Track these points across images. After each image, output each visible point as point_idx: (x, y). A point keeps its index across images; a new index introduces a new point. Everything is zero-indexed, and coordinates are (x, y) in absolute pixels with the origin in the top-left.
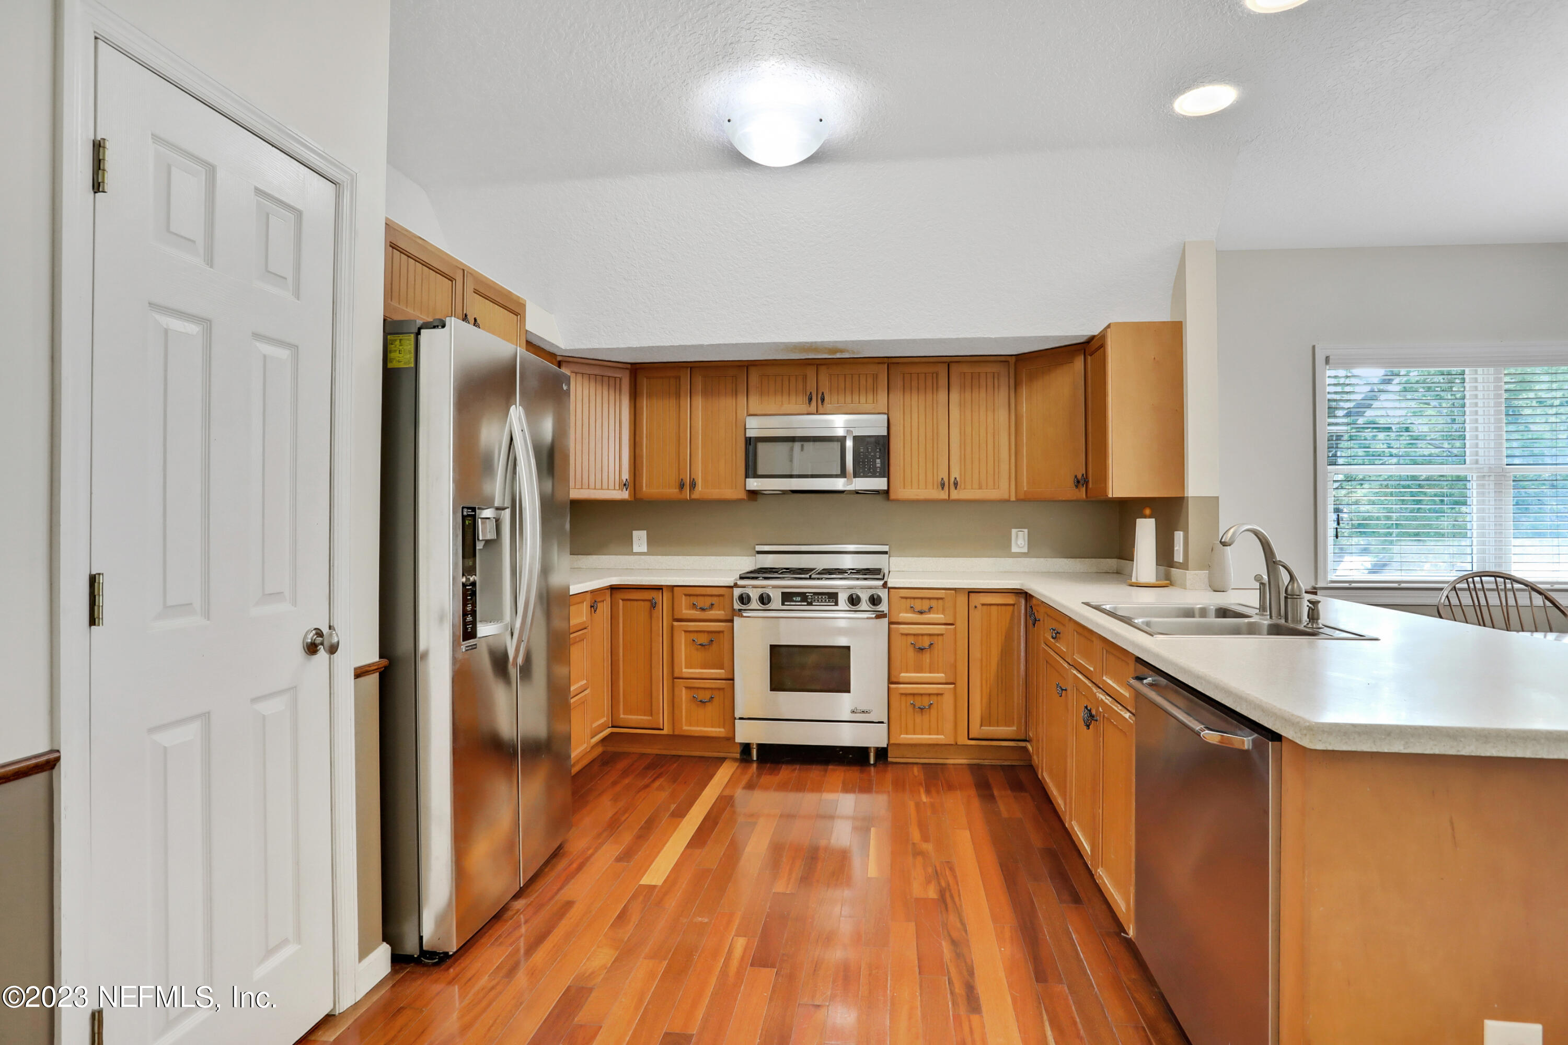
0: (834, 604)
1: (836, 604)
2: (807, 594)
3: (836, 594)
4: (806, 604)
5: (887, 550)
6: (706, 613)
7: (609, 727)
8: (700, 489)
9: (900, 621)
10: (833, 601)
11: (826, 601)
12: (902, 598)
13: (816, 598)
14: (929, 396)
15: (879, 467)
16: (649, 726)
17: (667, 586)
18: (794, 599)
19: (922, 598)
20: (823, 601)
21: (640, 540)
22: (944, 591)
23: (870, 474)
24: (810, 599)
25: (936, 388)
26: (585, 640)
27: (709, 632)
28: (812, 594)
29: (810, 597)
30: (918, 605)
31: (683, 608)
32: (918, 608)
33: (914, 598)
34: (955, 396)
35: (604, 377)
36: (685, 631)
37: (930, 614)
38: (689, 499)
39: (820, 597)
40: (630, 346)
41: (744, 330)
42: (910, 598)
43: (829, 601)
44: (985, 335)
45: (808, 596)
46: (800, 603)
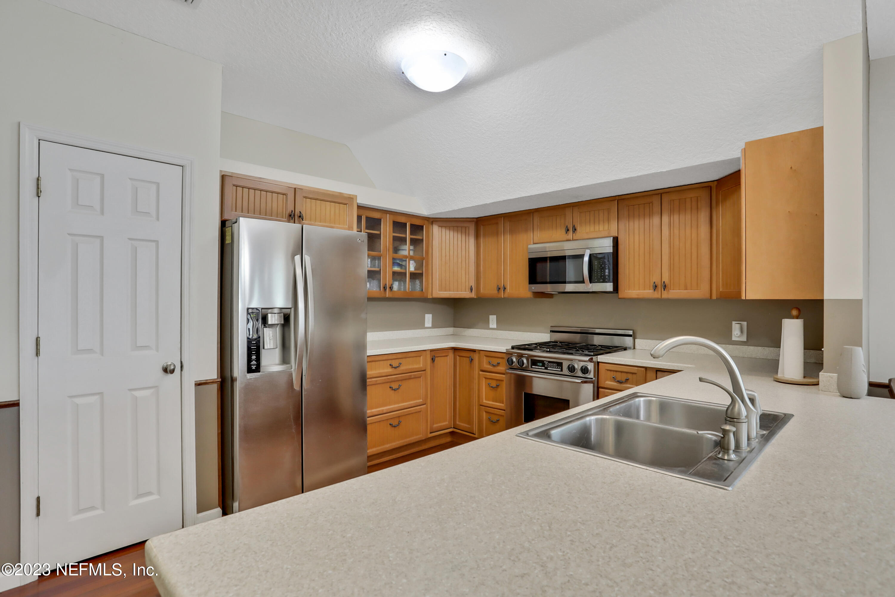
0: (560, 370)
1: (562, 371)
2: (545, 362)
3: (562, 363)
4: (544, 368)
5: (632, 334)
6: (496, 368)
7: (452, 428)
8: (508, 291)
9: (605, 387)
10: (560, 368)
11: (555, 367)
12: (608, 370)
13: (550, 365)
14: (647, 221)
15: (607, 275)
16: (469, 431)
17: (478, 350)
18: (538, 364)
19: (621, 372)
20: (554, 367)
21: (493, 320)
22: (636, 368)
23: (601, 280)
24: (546, 365)
25: (651, 215)
26: (422, 377)
27: (497, 380)
28: (547, 362)
29: (546, 364)
30: (619, 377)
31: (485, 364)
32: (619, 378)
33: (616, 371)
34: (665, 219)
35: (458, 227)
36: (485, 378)
37: (627, 384)
38: (503, 297)
39: (552, 364)
40: (454, 209)
41: (504, 191)
42: (614, 371)
43: (557, 367)
44: (658, 170)
45: (545, 363)
46: (540, 368)
